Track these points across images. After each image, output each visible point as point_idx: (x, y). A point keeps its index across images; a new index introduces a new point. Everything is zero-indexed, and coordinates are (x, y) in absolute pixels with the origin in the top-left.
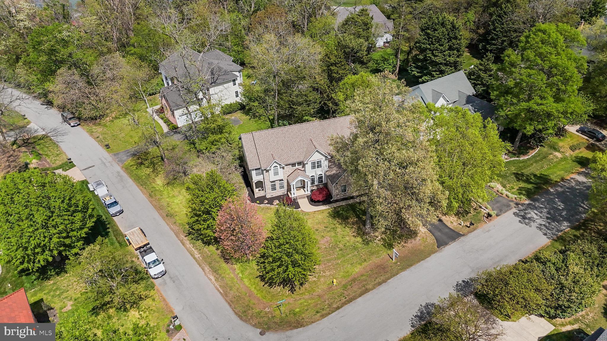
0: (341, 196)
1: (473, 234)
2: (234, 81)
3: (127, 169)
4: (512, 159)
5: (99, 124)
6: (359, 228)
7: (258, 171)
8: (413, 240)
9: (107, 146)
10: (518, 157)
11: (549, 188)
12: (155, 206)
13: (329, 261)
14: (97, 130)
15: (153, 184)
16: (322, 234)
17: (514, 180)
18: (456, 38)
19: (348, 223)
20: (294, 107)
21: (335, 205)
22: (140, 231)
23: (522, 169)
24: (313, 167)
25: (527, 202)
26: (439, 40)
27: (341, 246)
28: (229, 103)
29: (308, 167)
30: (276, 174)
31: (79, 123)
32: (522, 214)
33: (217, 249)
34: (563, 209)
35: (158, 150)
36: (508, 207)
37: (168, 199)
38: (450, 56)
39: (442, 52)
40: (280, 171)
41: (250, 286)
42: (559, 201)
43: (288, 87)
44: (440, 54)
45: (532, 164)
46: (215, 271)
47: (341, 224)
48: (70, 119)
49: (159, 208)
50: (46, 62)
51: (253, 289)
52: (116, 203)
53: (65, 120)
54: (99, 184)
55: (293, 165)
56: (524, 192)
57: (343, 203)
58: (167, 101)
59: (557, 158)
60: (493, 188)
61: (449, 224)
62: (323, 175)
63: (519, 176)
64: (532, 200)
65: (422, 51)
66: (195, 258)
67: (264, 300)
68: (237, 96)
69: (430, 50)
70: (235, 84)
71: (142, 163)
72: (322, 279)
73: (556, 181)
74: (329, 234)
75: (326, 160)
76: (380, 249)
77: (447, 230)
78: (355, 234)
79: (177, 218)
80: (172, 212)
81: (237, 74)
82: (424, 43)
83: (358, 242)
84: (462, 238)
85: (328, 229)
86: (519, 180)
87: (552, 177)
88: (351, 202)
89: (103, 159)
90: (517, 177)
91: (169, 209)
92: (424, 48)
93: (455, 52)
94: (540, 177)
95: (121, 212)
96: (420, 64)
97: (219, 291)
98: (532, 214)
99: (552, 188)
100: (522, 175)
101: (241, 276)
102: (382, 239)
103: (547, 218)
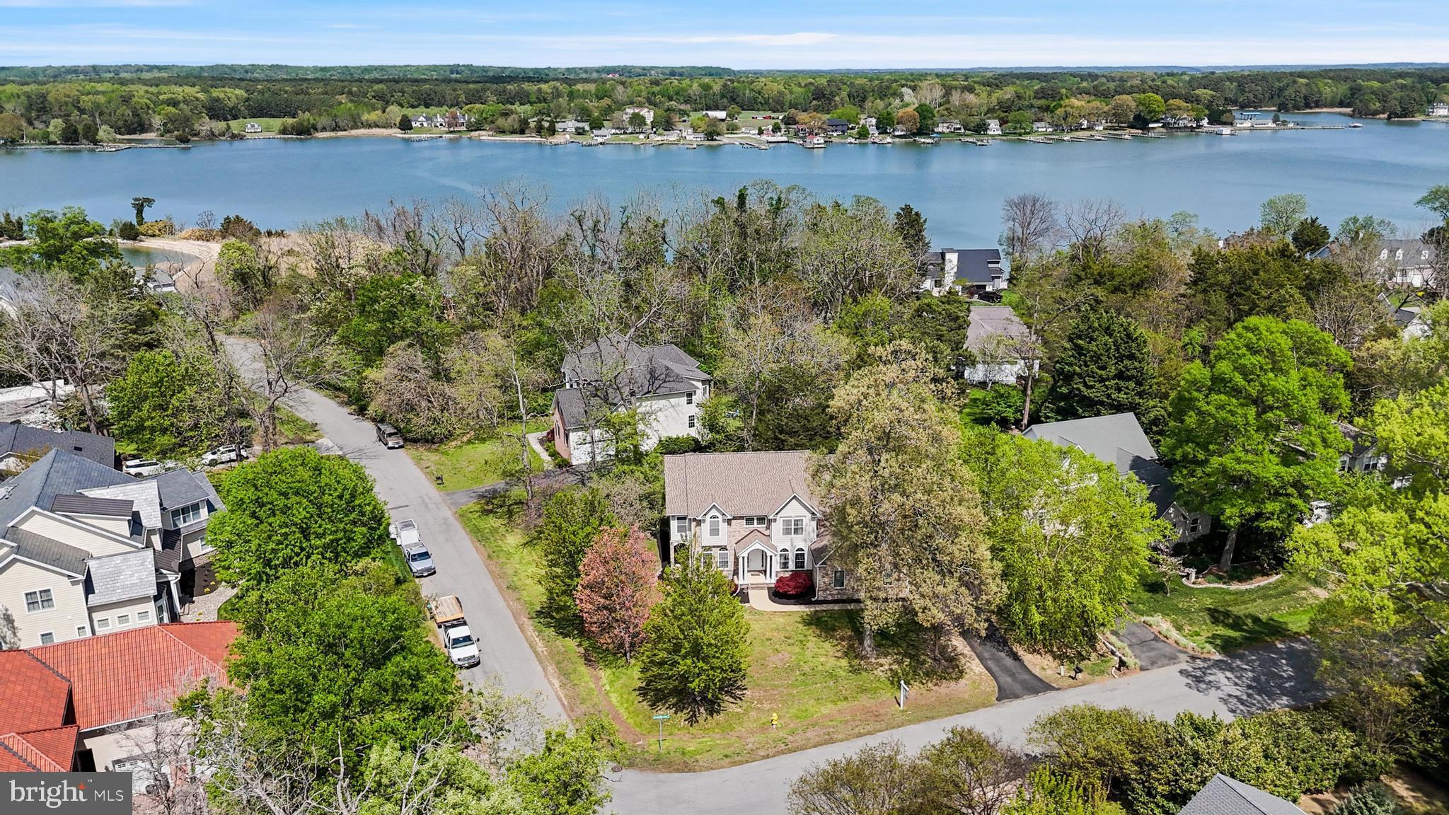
0: (834, 593)
1: (1077, 689)
2: (690, 395)
3: (462, 516)
4: (1212, 585)
5: (437, 450)
6: (851, 647)
7: (682, 523)
8: (953, 684)
9: (438, 478)
10: (1224, 583)
11: (1277, 643)
12: (491, 572)
13: (774, 687)
14: (430, 457)
15: (500, 542)
16: (777, 647)
17: (1205, 621)
18: (1132, 357)
19: (832, 637)
20: (782, 437)
21: (818, 608)
22: (454, 601)
23: (1229, 606)
24: (787, 531)
25: (1218, 657)
26: (1096, 358)
27: (806, 668)
28: (675, 436)
29: (777, 527)
30: (714, 532)
31: (402, 443)
32: (1199, 673)
33: (580, 645)
34: (1290, 678)
35: (525, 494)
36: (1172, 659)
37: (517, 566)
38: (1119, 390)
39: (1102, 380)
40: (723, 527)
41: (618, 704)
42: (1287, 665)
43: (777, 401)
44: (1097, 385)
45: (1255, 600)
46: (564, 674)
47: (819, 636)
48: (390, 435)
49: (497, 576)
50: (376, 333)
51: (622, 711)
52: (425, 555)
53: (382, 438)
54: (407, 525)
55: (749, 520)
56: (1218, 642)
57: (837, 607)
58: (561, 414)
59: (1316, 597)
60: (1150, 626)
61: (1036, 671)
62: (806, 552)
63: (1217, 616)
64: (1228, 656)
65: (1068, 378)
66: (535, 652)
67: (637, 729)
68: (692, 425)
69: (1080, 376)
70: (690, 402)
71: (491, 511)
72: (753, 714)
73: (1296, 633)
74: (790, 648)
75: (813, 519)
76: (882, 686)
77: (1027, 677)
78: (840, 654)
79: (524, 593)
80: (518, 584)
81: (699, 384)
82: (1071, 365)
83: (841, 667)
84: (1053, 693)
85: (791, 641)
86: (1216, 621)
87: (1290, 626)
88: (851, 607)
89: (426, 498)
90: (1212, 616)
91: (515, 579)
92: (1069, 371)
93: (1132, 384)
94: (1266, 624)
95: (432, 572)
96: (1062, 404)
97: (560, 700)
98: (1220, 677)
99: (1283, 642)
100: (1227, 614)
101: (608, 688)
102: (891, 670)
103: (1249, 687)
